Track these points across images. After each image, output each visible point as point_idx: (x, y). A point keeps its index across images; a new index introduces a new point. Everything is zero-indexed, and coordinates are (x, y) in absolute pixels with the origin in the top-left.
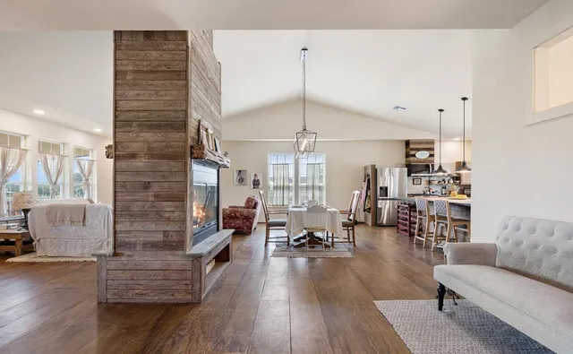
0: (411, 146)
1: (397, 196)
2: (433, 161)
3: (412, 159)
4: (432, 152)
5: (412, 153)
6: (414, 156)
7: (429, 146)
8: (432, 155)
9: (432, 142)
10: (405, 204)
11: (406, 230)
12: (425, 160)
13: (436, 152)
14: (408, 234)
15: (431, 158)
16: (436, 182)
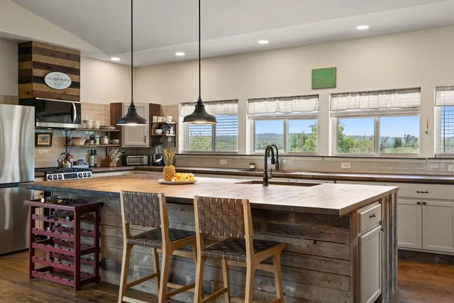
0: (36, 57)
1: (17, 180)
2: (78, 98)
3: (36, 87)
4: (75, 77)
5: (37, 72)
6: (41, 80)
7: (70, 62)
8: (76, 85)
9: (75, 56)
10: (67, 202)
11: (64, 274)
12: (64, 94)
13: (83, 79)
14: (73, 283)
15: (73, 91)
16: (82, 143)
